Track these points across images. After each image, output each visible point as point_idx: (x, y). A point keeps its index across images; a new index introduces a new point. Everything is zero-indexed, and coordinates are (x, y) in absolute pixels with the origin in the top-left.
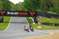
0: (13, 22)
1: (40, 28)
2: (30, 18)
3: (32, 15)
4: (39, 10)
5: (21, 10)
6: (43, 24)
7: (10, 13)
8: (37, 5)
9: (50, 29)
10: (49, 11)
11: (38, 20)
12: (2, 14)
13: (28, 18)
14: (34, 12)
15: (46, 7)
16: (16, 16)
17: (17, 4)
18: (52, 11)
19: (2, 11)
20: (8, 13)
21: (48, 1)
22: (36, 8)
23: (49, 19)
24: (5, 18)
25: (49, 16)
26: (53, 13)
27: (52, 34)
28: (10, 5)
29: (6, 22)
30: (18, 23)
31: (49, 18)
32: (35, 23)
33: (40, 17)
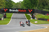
0: (14, 18)
1: (37, 22)
2: (28, 14)
3: (30, 12)
4: (36, 8)
5: (21, 8)
6: (39, 19)
7: (12, 10)
8: (34, 3)
9: (45, 23)
10: (44, 8)
11: (35, 16)
12: (5, 11)
13: (26, 14)
14: (32, 9)
15: (41, 6)
16: (17, 13)
17: (17, 3)
18: (47, 9)
19: (5, 8)
20: (10, 10)
21: (43, 1)
22: (33, 6)
23: (44, 16)
24: (8, 15)
25: (44, 13)
26: (47, 11)
27: (47, 27)
28: (11, 4)
29: (8, 18)
30: (19, 18)
31: (44, 14)
32: (32, 19)
33: (37, 14)
